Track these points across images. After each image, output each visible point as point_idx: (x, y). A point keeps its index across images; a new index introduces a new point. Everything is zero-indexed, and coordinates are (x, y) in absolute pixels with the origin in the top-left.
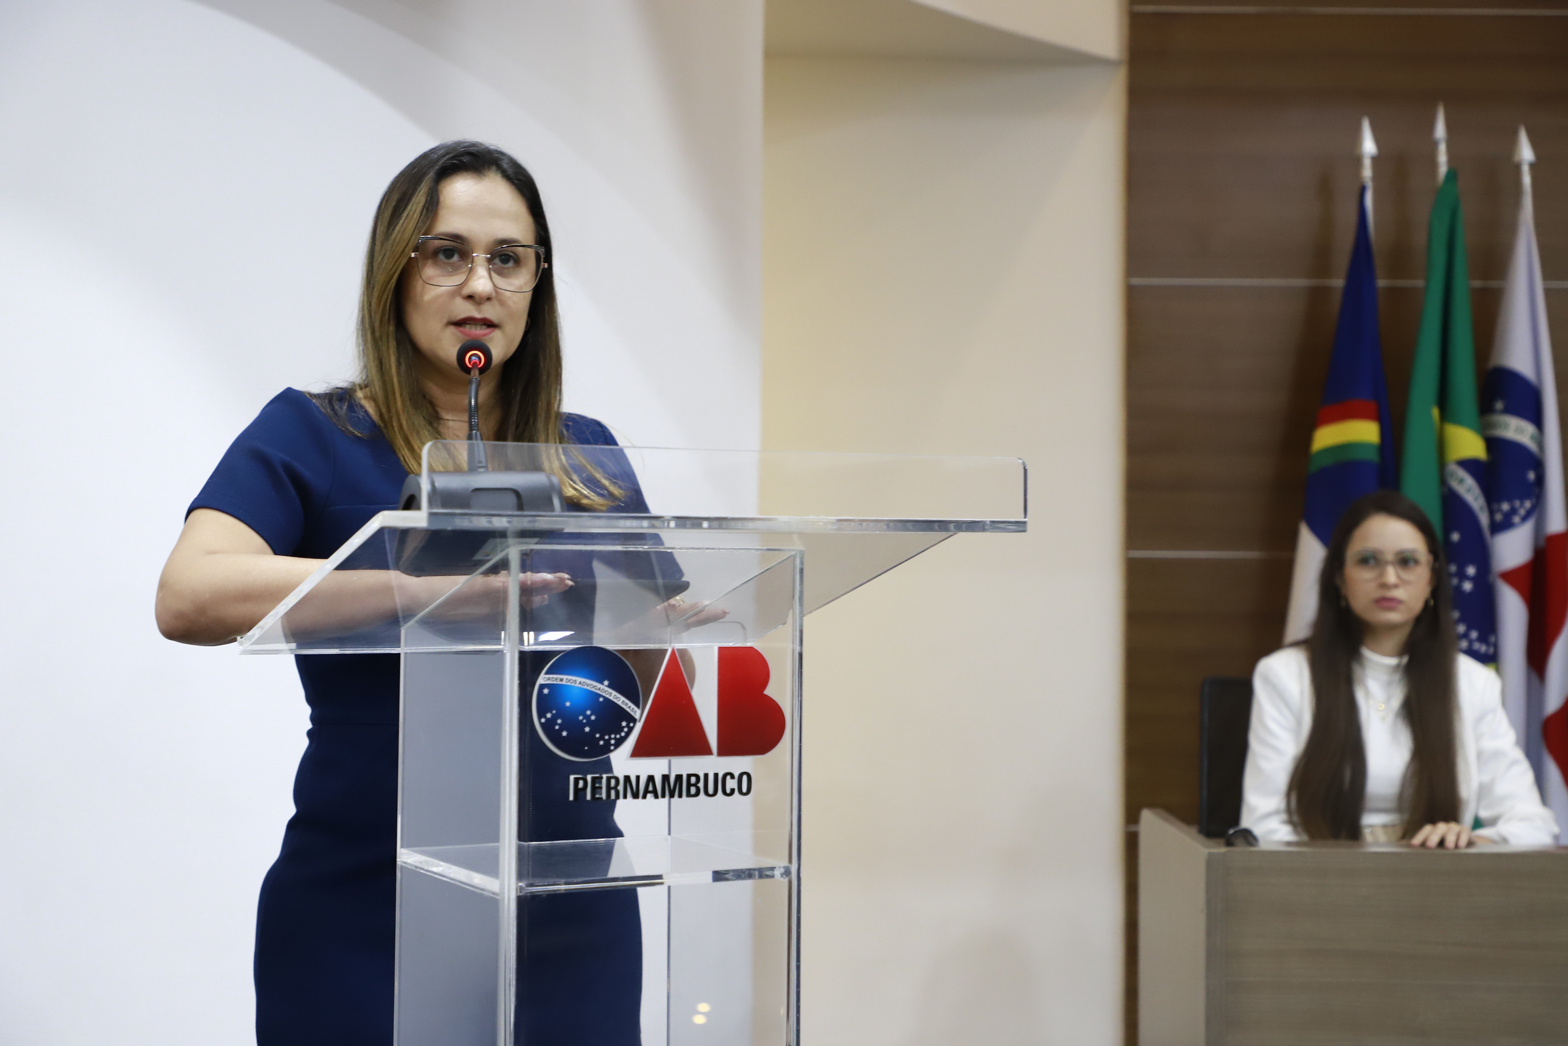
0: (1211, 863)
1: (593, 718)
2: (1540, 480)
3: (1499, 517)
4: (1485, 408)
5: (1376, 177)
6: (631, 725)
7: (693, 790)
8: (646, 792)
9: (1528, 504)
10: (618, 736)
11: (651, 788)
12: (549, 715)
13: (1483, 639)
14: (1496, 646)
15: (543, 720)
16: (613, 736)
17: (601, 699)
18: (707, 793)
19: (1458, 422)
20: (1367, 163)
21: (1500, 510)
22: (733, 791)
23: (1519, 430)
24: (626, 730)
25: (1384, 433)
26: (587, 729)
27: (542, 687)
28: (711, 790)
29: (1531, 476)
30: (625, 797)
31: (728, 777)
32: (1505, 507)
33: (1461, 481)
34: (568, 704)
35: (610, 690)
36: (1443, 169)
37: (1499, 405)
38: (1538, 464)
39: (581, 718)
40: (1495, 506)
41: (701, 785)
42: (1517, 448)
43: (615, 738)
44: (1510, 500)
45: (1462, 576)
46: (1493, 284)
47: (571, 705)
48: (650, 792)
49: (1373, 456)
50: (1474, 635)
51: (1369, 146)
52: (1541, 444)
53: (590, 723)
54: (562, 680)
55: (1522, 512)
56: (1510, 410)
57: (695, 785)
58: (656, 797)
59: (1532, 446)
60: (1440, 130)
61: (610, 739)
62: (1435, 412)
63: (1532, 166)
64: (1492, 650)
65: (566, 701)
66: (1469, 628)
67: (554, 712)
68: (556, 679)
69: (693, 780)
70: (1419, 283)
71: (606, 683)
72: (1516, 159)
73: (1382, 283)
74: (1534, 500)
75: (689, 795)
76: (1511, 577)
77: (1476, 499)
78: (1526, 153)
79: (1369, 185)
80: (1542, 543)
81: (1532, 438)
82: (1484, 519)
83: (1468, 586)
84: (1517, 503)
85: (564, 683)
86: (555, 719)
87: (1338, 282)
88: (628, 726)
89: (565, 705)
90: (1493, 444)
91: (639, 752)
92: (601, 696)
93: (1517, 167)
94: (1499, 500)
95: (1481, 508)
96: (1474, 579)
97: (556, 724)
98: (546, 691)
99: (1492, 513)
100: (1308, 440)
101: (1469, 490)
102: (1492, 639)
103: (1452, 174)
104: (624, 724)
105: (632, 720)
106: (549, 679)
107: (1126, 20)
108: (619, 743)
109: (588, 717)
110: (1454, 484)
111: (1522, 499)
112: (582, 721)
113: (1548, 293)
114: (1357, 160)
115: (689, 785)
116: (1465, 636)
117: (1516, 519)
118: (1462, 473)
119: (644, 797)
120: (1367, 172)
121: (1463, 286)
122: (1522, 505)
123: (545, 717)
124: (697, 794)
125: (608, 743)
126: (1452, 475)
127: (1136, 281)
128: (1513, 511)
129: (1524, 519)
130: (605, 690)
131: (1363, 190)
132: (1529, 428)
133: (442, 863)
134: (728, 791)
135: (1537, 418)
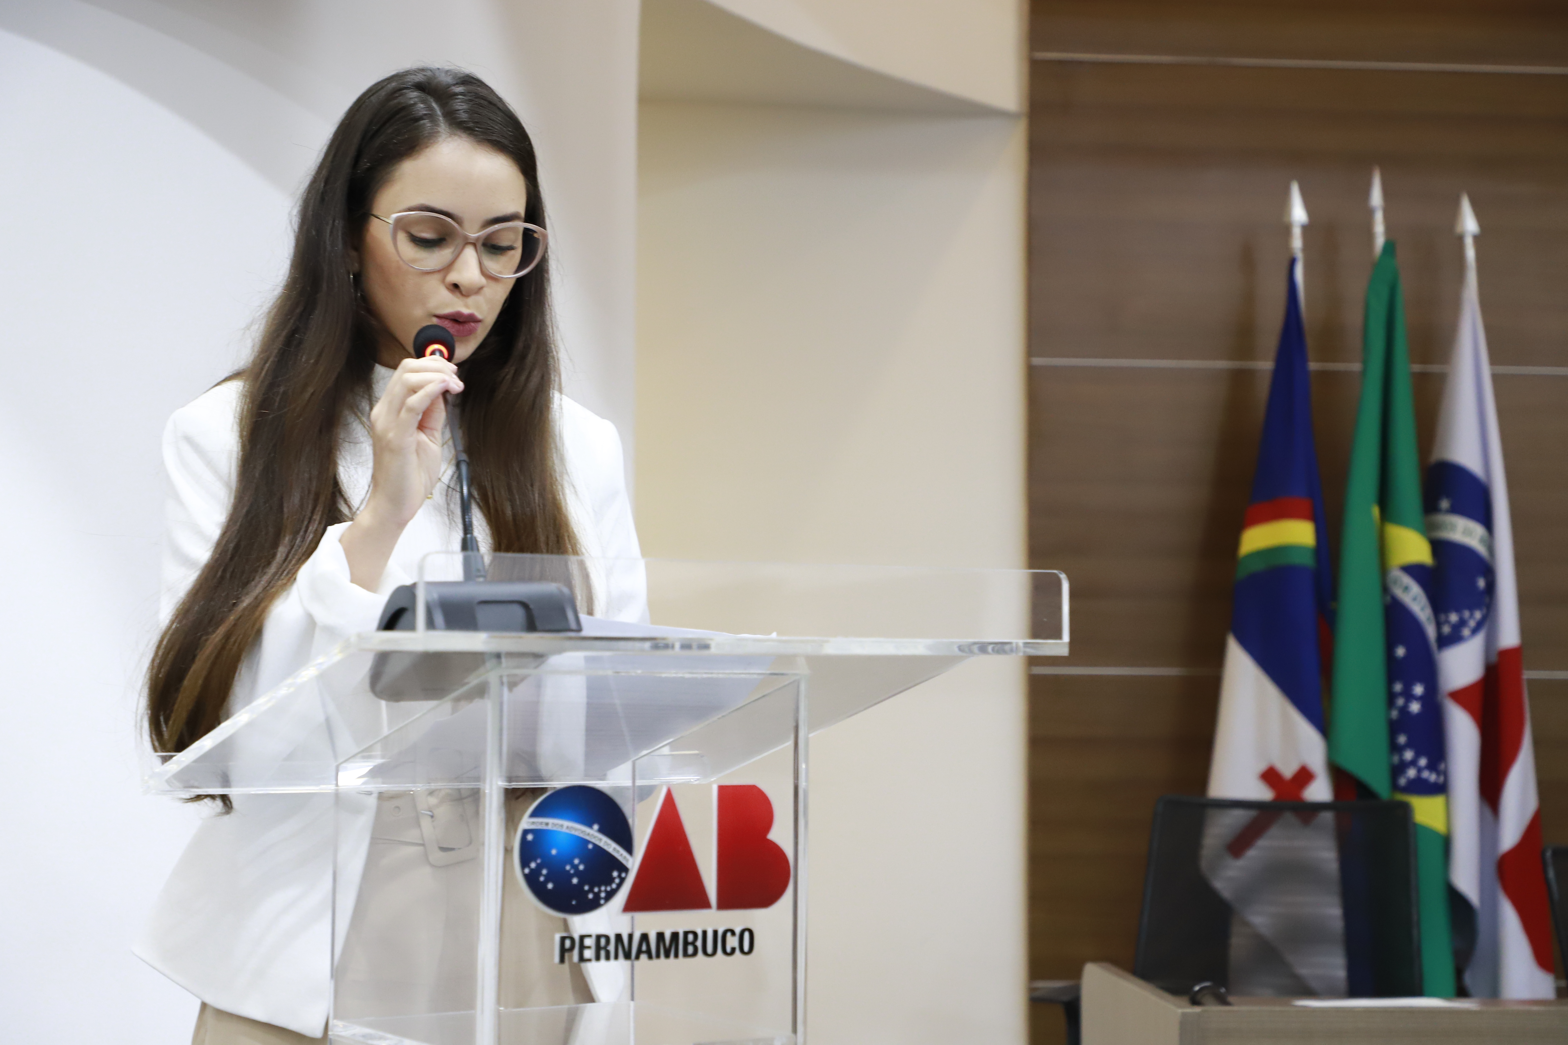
0: (1185, 1023)
1: (581, 867)
2: (1491, 587)
3: (1446, 629)
4: (1430, 506)
5: (1306, 248)
6: (623, 875)
7: (690, 949)
8: (639, 952)
9: (1478, 615)
10: (609, 889)
11: (644, 948)
12: (533, 865)
13: (1432, 766)
14: (1445, 774)
15: (527, 871)
16: (603, 888)
17: (590, 846)
18: (705, 952)
19: (1400, 522)
20: (1297, 232)
21: (1447, 622)
22: (733, 950)
23: (1467, 532)
24: (617, 881)
25: (1319, 533)
26: (575, 881)
27: (526, 832)
28: (710, 949)
29: (1481, 583)
30: (616, 957)
31: (729, 934)
32: (1454, 618)
33: (1406, 589)
34: (554, 852)
35: (600, 836)
36: (1380, 241)
37: (1445, 504)
38: (1488, 570)
39: (568, 868)
40: (1442, 617)
41: (699, 943)
42: (1466, 551)
43: (606, 891)
44: (1458, 610)
45: (1409, 696)
46: (1434, 368)
47: (558, 853)
48: (644, 952)
49: (1308, 561)
50: (1423, 762)
51: (1298, 213)
52: (1491, 548)
53: (578, 873)
54: (547, 824)
55: (1472, 624)
56: (1456, 509)
57: (693, 943)
58: (650, 957)
59: (1481, 549)
60: (1376, 197)
61: (600, 891)
62: (1376, 511)
63: (1477, 239)
64: (1442, 779)
65: (551, 849)
66: (1418, 755)
67: (539, 861)
68: (541, 823)
69: (691, 938)
70: (1356, 367)
71: (596, 827)
72: (1458, 229)
73: (1313, 366)
74: (1485, 610)
75: (686, 954)
76: (1459, 696)
77: (1422, 609)
78: (1469, 224)
79: (1299, 256)
80: (1494, 659)
81: (1482, 541)
82: (1431, 631)
83: (1415, 707)
84: (1466, 614)
85: (550, 827)
86: (539, 867)
87: (1265, 365)
88: (619, 876)
89: (550, 853)
90: (1439, 547)
91: (632, 905)
92: (588, 842)
93: (1460, 239)
94: (1447, 611)
95: (1428, 619)
96: (1421, 699)
97: (541, 874)
98: (530, 837)
99: (1439, 625)
100: (1235, 543)
101: (1415, 599)
102: (1442, 766)
103: (1390, 247)
104: (615, 874)
105: (623, 869)
106: (533, 823)
107: (1025, 68)
108: (610, 895)
109: (575, 867)
110: (1398, 592)
111: (1471, 609)
112: (568, 871)
113: (1495, 378)
114: (1286, 229)
115: (686, 943)
116: (1413, 763)
117: (1466, 632)
118: (1407, 580)
119: (637, 957)
120: (1297, 242)
121: (1404, 369)
122: (1472, 616)
123: (529, 867)
124: (695, 953)
125: (597, 896)
126: (1395, 582)
127: (1037, 361)
128: (1462, 623)
129: (1475, 631)
130: (594, 835)
131: (1292, 262)
132: (1478, 530)
133: (389, 1036)
134: (728, 950)
135: (1486, 519)
